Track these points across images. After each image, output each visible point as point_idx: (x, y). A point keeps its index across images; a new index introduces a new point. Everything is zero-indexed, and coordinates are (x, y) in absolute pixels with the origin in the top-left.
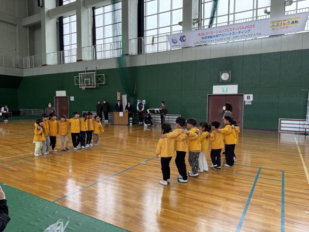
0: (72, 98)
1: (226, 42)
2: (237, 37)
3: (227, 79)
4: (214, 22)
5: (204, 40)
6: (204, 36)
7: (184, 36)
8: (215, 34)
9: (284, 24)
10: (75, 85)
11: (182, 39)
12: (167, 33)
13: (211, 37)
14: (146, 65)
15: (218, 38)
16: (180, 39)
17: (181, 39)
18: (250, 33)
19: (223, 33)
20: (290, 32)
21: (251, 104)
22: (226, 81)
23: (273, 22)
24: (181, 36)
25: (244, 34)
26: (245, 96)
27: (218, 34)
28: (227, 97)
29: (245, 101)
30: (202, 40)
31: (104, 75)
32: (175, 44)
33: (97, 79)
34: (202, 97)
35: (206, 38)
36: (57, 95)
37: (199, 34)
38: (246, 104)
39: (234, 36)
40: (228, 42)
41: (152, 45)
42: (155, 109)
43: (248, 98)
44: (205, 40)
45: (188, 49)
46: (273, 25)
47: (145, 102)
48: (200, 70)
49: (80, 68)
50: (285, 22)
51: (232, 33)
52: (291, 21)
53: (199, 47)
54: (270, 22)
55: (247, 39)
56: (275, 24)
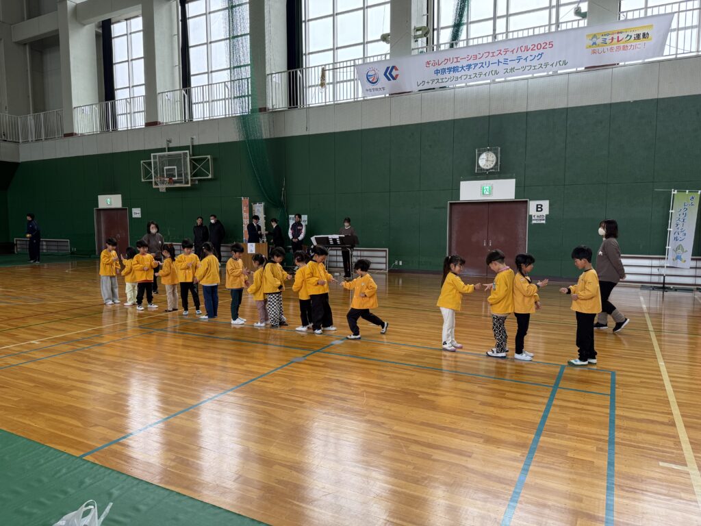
0: (137, 213)
1: (489, 81)
2: (512, 69)
3: (492, 166)
4: (463, 36)
5: (440, 76)
6: (440, 68)
7: (394, 67)
8: (464, 63)
9: (618, 41)
10: (143, 180)
11: (390, 74)
12: (354, 60)
13: (455, 69)
14: (307, 133)
15: (471, 72)
16: (385, 74)
17: (388, 74)
18: (542, 61)
19: (483, 60)
20: (631, 58)
21: (544, 222)
22: (487, 170)
23: (595, 36)
24: (388, 68)
25: (529, 63)
26: (532, 205)
27: (471, 62)
28: (492, 206)
29: (531, 216)
30: (435, 77)
31: (209, 157)
32: (375, 86)
33: (193, 167)
34: (435, 208)
35: (444, 71)
36: (101, 206)
37: (428, 63)
38: (534, 222)
39: (506, 66)
40: (494, 82)
41: (320, 87)
42: (330, 236)
43: (537, 208)
44: (442, 76)
45: (404, 96)
46: (594, 43)
47: (306, 219)
48: (430, 146)
49: (155, 141)
50: (621, 36)
51: (502, 61)
52: (633, 34)
53: (431, 93)
54: (588, 36)
55: (535, 75)
56: (599, 41)
